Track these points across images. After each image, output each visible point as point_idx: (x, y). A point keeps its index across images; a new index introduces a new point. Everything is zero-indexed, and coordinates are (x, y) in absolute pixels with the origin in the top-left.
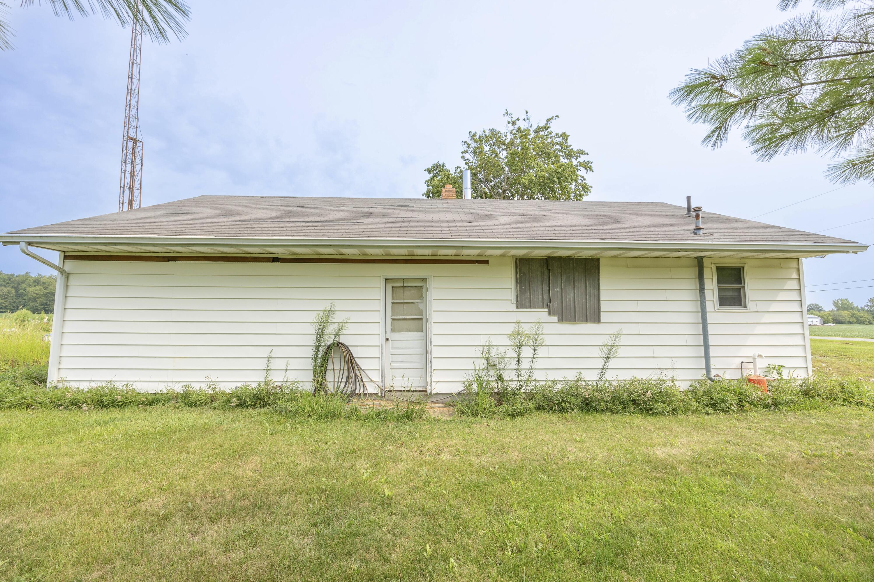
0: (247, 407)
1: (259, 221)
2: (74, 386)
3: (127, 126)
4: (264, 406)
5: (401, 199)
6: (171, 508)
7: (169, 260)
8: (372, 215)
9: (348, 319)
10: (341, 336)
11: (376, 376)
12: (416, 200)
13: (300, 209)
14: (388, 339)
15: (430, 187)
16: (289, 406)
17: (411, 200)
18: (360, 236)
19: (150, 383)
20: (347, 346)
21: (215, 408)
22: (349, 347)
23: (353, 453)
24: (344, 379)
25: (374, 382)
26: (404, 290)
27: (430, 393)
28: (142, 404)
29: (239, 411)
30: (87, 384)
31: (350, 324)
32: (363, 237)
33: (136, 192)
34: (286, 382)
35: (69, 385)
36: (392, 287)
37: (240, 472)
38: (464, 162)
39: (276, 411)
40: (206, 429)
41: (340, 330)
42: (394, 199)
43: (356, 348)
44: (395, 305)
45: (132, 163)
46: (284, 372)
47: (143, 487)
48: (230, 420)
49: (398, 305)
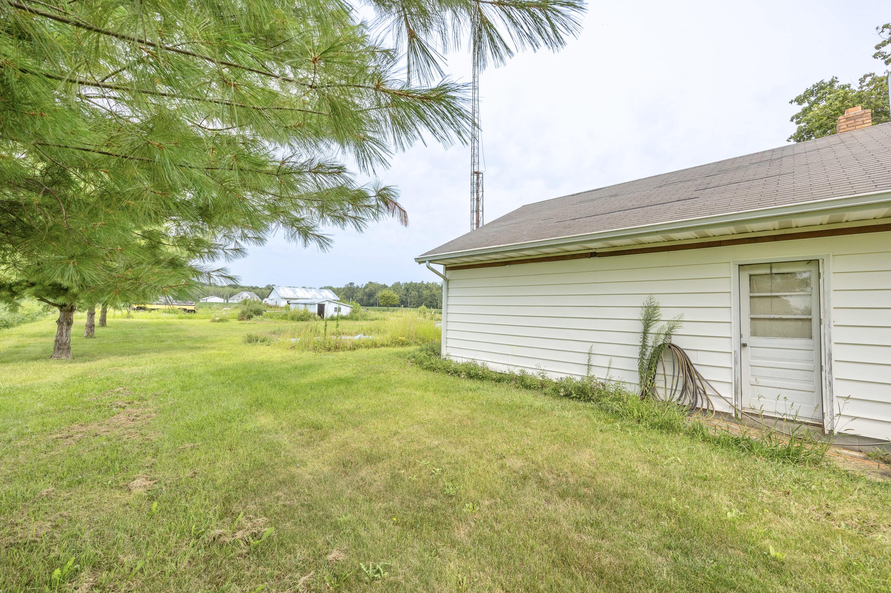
0: (573, 398)
1: (575, 219)
2: (454, 359)
3: (473, 164)
4: (589, 400)
5: (754, 154)
6: (527, 472)
7: (505, 265)
8: (711, 185)
9: (682, 315)
10: (673, 337)
11: (727, 392)
12: (783, 149)
13: (613, 199)
14: (744, 345)
15: (802, 125)
16: (616, 406)
17: (773, 150)
18: (698, 215)
19: (499, 365)
20: (682, 349)
21: (545, 394)
22: (685, 351)
23: (705, 480)
24: (680, 388)
25: (724, 398)
26: (772, 278)
27: (831, 431)
28: (494, 380)
29: (565, 401)
30: (460, 359)
31: (684, 323)
32: (702, 215)
33: (481, 213)
34: (609, 380)
35: (451, 358)
36: (750, 276)
37: (576, 459)
38: (883, 61)
39: (602, 409)
40: (542, 412)
41: (671, 329)
42: (742, 157)
43: (695, 352)
44: (757, 300)
45: (477, 192)
46: (606, 370)
47: (505, 447)
48: (560, 407)
49: (761, 299)
